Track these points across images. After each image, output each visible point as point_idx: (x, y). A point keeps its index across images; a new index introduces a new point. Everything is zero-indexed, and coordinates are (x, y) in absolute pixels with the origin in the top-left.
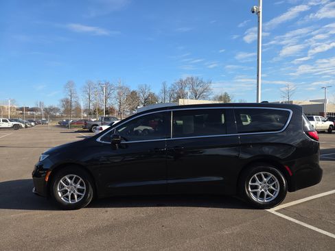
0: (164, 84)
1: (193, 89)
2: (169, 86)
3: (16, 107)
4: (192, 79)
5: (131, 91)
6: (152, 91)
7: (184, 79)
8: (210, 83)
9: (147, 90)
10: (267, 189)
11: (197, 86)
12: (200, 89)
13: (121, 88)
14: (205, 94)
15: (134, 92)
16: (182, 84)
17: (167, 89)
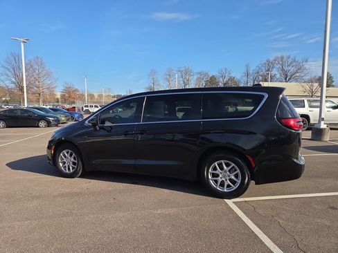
0: (247, 66)
1: (283, 69)
2: (253, 68)
3: (112, 95)
4: (282, 58)
5: (211, 76)
6: (233, 75)
7: (272, 59)
8: (306, 61)
9: (227, 75)
10: (228, 178)
11: (288, 66)
12: (292, 69)
13: (200, 73)
14: (298, 74)
15: (213, 76)
16: (269, 65)
17: (251, 72)
